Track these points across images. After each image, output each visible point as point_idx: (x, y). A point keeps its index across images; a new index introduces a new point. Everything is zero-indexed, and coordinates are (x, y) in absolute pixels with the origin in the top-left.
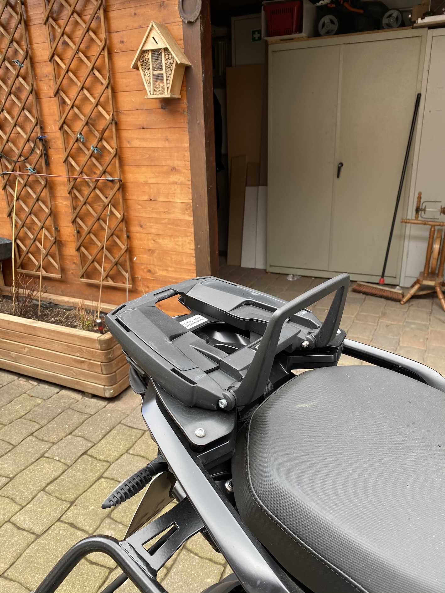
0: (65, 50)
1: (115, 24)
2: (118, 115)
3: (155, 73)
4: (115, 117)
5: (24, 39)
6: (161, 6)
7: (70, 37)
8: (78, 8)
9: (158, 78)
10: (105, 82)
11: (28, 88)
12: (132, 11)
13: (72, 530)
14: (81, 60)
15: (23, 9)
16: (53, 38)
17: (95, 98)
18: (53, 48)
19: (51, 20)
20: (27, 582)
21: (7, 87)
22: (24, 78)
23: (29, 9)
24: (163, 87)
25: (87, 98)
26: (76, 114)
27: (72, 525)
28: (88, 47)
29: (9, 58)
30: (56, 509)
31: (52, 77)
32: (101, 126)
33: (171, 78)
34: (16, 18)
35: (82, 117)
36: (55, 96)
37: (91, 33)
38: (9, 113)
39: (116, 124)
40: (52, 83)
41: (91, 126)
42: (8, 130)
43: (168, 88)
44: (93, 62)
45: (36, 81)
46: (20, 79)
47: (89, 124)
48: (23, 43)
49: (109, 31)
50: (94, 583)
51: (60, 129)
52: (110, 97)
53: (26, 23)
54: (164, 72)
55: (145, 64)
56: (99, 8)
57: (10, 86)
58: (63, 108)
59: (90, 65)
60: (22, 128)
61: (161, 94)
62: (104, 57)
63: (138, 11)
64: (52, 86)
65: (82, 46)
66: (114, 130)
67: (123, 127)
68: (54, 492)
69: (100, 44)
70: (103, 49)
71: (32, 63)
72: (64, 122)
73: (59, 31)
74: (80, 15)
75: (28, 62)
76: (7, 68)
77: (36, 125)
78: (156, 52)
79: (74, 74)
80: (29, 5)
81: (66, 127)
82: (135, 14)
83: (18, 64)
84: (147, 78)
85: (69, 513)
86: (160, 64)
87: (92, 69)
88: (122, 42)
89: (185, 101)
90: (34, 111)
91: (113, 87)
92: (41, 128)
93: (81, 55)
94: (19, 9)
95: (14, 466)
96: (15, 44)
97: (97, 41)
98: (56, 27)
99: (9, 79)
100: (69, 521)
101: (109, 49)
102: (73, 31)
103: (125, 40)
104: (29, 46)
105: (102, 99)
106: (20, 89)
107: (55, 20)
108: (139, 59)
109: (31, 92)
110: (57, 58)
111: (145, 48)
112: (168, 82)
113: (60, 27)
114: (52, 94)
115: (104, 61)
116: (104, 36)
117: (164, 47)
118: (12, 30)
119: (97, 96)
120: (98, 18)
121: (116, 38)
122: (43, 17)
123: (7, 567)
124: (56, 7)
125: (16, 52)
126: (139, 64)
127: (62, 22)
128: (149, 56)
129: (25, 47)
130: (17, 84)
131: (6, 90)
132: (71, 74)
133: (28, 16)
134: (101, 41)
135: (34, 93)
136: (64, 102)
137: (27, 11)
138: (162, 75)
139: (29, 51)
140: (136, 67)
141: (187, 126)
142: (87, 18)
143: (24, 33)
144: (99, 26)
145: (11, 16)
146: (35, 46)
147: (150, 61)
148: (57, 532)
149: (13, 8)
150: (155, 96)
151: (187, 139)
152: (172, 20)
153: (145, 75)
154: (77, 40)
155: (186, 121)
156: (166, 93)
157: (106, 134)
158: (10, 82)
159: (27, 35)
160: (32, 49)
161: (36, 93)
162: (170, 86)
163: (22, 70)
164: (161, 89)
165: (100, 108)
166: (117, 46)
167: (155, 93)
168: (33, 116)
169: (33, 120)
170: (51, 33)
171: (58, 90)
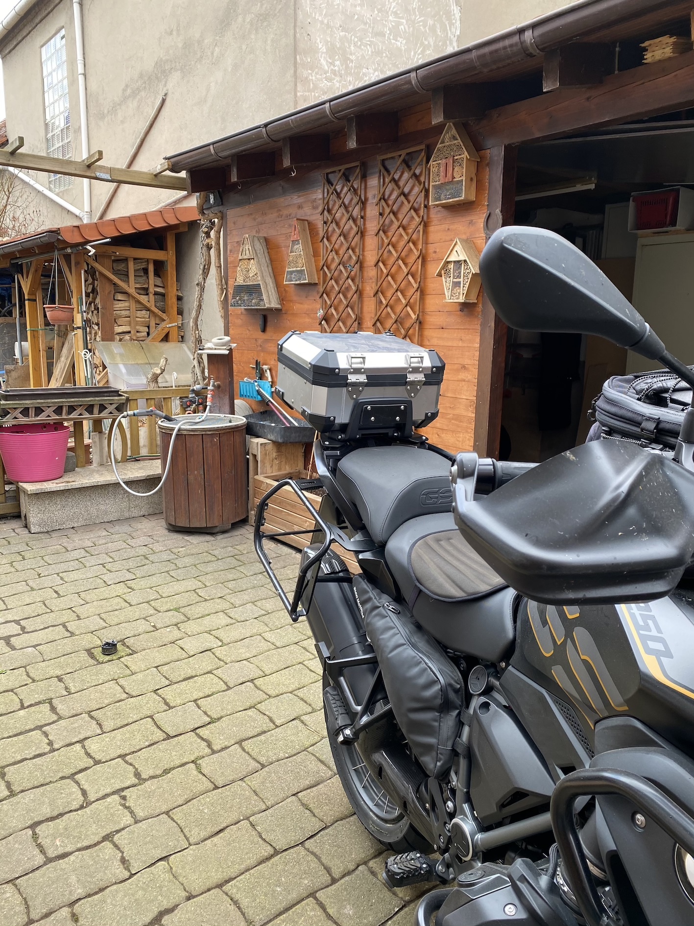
0: (388, 257)
1: (432, 237)
2: (423, 315)
3: (455, 280)
4: (420, 317)
5: (358, 247)
6: (470, 223)
7: (394, 247)
8: (404, 222)
9: (457, 284)
10: (415, 286)
11: (354, 288)
12: (446, 226)
13: (303, 651)
14: (400, 267)
15: (362, 223)
16: (381, 246)
17: (405, 299)
18: (380, 254)
19: (381, 232)
20: (262, 667)
21: (338, 287)
22: (353, 280)
23: (367, 223)
24: (459, 293)
25: (399, 299)
26: (388, 313)
27: (304, 648)
28: (407, 256)
29: (344, 262)
30: (296, 637)
31: (374, 280)
32: (408, 324)
33: (467, 286)
34: (355, 229)
35: (393, 316)
36: (374, 296)
37: (411, 244)
38: (336, 309)
39: (420, 323)
40: (374, 285)
41: (399, 324)
42: (332, 324)
43: (463, 294)
44: (409, 268)
45: (362, 282)
46: (350, 281)
47: (398, 322)
48: (357, 250)
49: (426, 242)
50: (309, 680)
51: (373, 325)
52: (418, 299)
53: (362, 233)
54: (461, 280)
55: (447, 272)
56: (420, 224)
57: (340, 286)
58: (380, 307)
59: (405, 270)
60: (344, 323)
61: (458, 299)
62: (418, 265)
63: (451, 227)
64: (373, 287)
65: (403, 254)
66: (417, 329)
67: (426, 326)
68: (298, 628)
69: (416, 254)
70: (418, 258)
71: (361, 268)
72: (378, 320)
73: (386, 241)
74: (404, 229)
75: (357, 266)
76: (341, 271)
77: (355, 321)
78: (458, 263)
79: (393, 278)
80: (367, 219)
81: (378, 324)
82: (448, 229)
83: (349, 268)
84: (448, 284)
85: (304, 642)
86: (460, 273)
87: (407, 275)
88: (435, 252)
89: (480, 305)
90: (356, 309)
91: (422, 291)
92: (359, 323)
93: (400, 262)
94: (358, 222)
95: (274, 606)
96: (350, 251)
97: (415, 251)
98: (384, 239)
99: (341, 280)
100: (303, 646)
101: (424, 258)
102: (398, 242)
103: (438, 250)
104: (361, 253)
105: (412, 301)
106: (348, 289)
107: (384, 232)
108: (443, 268)
109: (356, 292)
110: (381, 264)
111: (448, 260)
112: (464, 288)
113: (387, 237)
114: (372, 295)
115: (418, 267)
116: (421, 247)
117: (463, 259)
118: (351, 239)
119: (408, 298)
120: (419, 231)
121: (431, 248)
122: (376, 229)
123: (251, 656)
124: (387, 222)
125: (350, 257)
126: (443, 272)
127: (390, 234)
128: (451, 266)
129: (358, 254)
130: (346, 285)
131: (337, 289)
132: (389, 278)
133: (365, 228)
134: (418, 250)
135: (358, 292)
136: (381, 302)
137: (364, 224)
138: (460, 282)
139: (361, 257)
140: (440, 275)
141: (478, 327)
142: (410, 231)
143: (359, 243)
144: (418, 239)
145: (351, 228)
146: (366, 253)
147: (452, 270)
148: (292, 648)
149: (354, 221)
150: (451, 301)
151: (478, 340)
152: (477, 236)
153: (446, 282)
154: (400, 249)
155: (479, 323)
156: (461, 298)
157: (410, 332)
158: (341, 282)
159: (362, 242)
160: (363, 255)
161: (360, 292)
162: (465, 292)
163: (353, 273)
164: (457, 294)
165: (409, 309)
166: (431, 256)
167: (452, 298)
168: (354, 313)
169: (353, 317)
170: (380, 243)
171: (378, 291)
